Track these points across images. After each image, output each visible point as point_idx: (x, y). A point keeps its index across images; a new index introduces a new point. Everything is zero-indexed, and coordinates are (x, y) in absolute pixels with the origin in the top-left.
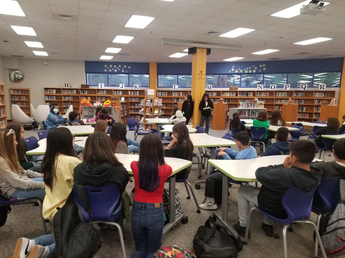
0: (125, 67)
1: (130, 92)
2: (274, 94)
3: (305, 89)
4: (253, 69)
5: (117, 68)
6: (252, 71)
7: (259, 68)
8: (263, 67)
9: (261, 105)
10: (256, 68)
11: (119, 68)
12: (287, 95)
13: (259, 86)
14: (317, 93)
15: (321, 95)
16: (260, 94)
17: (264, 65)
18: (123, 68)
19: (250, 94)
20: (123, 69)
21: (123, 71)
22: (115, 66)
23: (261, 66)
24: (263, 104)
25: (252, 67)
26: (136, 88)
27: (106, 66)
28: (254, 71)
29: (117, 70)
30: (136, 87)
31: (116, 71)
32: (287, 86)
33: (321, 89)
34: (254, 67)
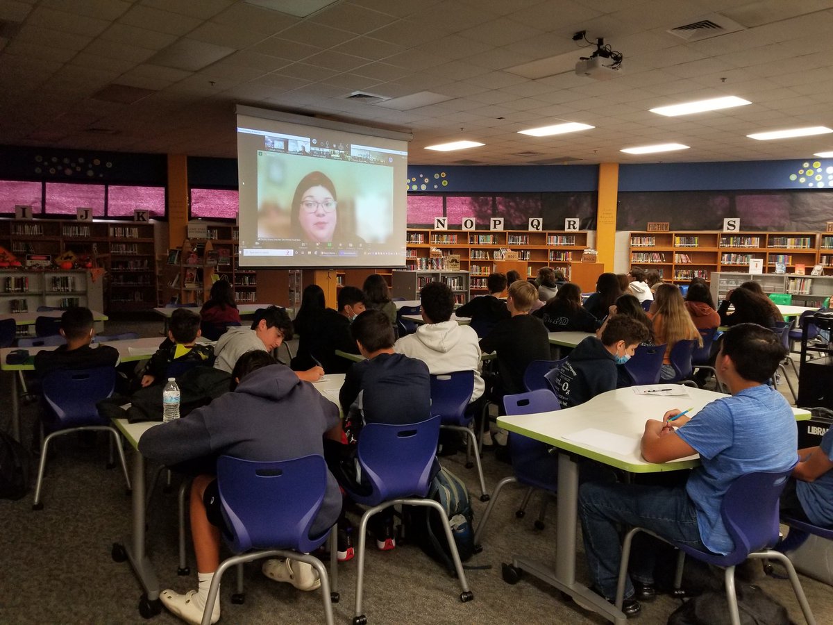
0: (97, 162)
1: (111, 230)
2: (469, 239)
3: (537, 229)
4: (419, 182)
5: (73, 165)
6: (419, 187)
7: (433, 181)
8: (441, 179)
9: (454, 263)
10: (427, 180)
11: (78, 164)
12: (494, 240)
13: (439, 221)
14: (552, 237)
15: (561, 241)
16: (438, 237)
17: (443, 175)
18: (90, 166)
19: (417, 239)
20: (90, 169)
21: (90, 173)
22: (66, 161)
23: (437, 176)
24: (459, 260)
25: (418, 178)
26: (141, 219)
27: (38, 159)
28: (424, 188)
29: (74, 169)
30: (142, 216)
31: (69, 172)
32: (497, 223)
33: (569, 228)
34: (424, 178)
